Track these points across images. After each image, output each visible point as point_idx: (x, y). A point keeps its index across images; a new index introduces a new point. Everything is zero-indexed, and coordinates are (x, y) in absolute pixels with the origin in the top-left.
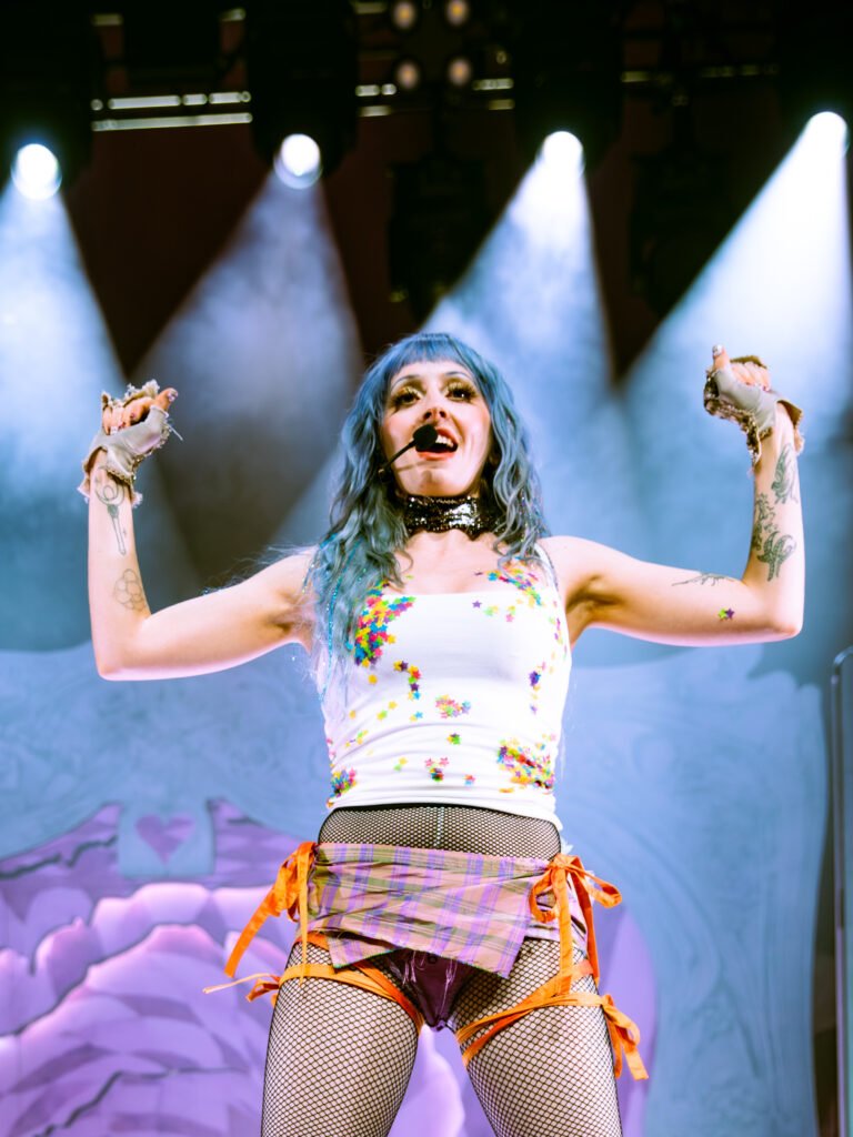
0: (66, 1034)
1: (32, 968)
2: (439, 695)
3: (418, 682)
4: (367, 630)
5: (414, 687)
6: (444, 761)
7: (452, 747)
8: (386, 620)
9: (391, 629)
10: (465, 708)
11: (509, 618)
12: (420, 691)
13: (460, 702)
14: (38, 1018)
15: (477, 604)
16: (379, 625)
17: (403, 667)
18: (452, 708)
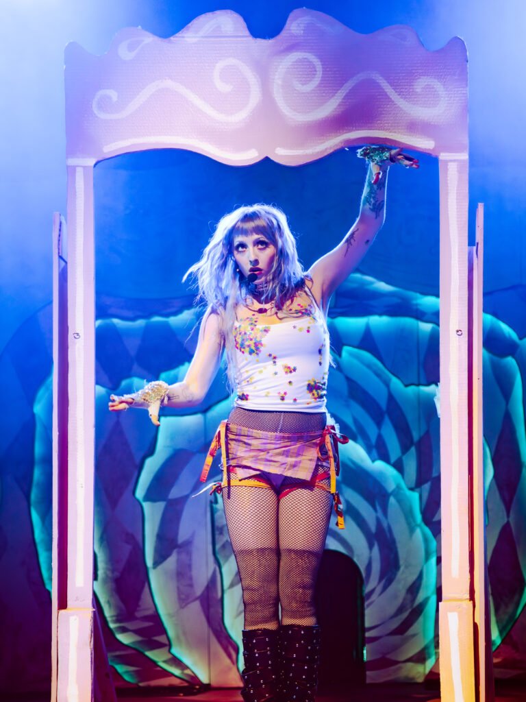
2: (284, 365)
3: (276, 360)
6: (286, 393)
8: (261, 337)
10: (294, 370)
12: (277, 363)
13: (293, 367)
15: (294, 327)
16: (259, 339)
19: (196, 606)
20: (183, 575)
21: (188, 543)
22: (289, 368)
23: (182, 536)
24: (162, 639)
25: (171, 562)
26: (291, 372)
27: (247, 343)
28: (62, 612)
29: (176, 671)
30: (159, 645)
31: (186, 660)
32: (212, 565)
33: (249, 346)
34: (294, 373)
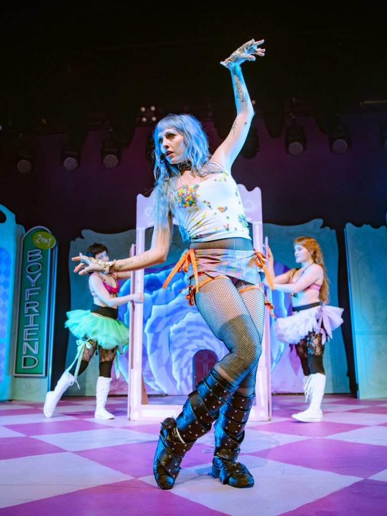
0: (178, 304)
1: (171, 289)
2: (218, 207)
3: (210, 205)
4: (191, 196)
5: (210, 207)
6: (228, 225)
7: (228, 220)
8: (195, 191)
9: (197, 193)
10: (226, 208)
11: (225, 181)
12: (212, 207)
13: (224, 207)
14: (171, 300)
15: (215, 180)
16: (193, 193)
17: (205, 202)
18: (223, 210)
19: (163, 368)
20: (159, 357)
21: (161, 347)
22: (222, 208)
23: (159, 345)
24: (152, 378)
25: (156, 353)
26: (225, 211)
27: (186, 199)
28: (132, 370)
29: (157, 389)
30: (151, 380)
31: (160, 385)
32: (169, 354)
33: (188, 200)
34: (226, 211)
